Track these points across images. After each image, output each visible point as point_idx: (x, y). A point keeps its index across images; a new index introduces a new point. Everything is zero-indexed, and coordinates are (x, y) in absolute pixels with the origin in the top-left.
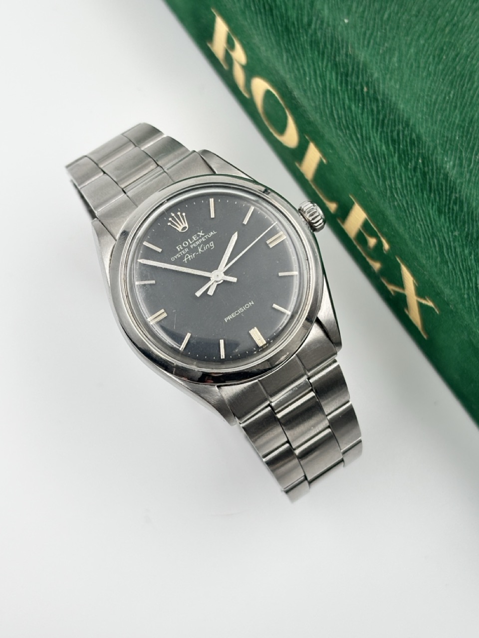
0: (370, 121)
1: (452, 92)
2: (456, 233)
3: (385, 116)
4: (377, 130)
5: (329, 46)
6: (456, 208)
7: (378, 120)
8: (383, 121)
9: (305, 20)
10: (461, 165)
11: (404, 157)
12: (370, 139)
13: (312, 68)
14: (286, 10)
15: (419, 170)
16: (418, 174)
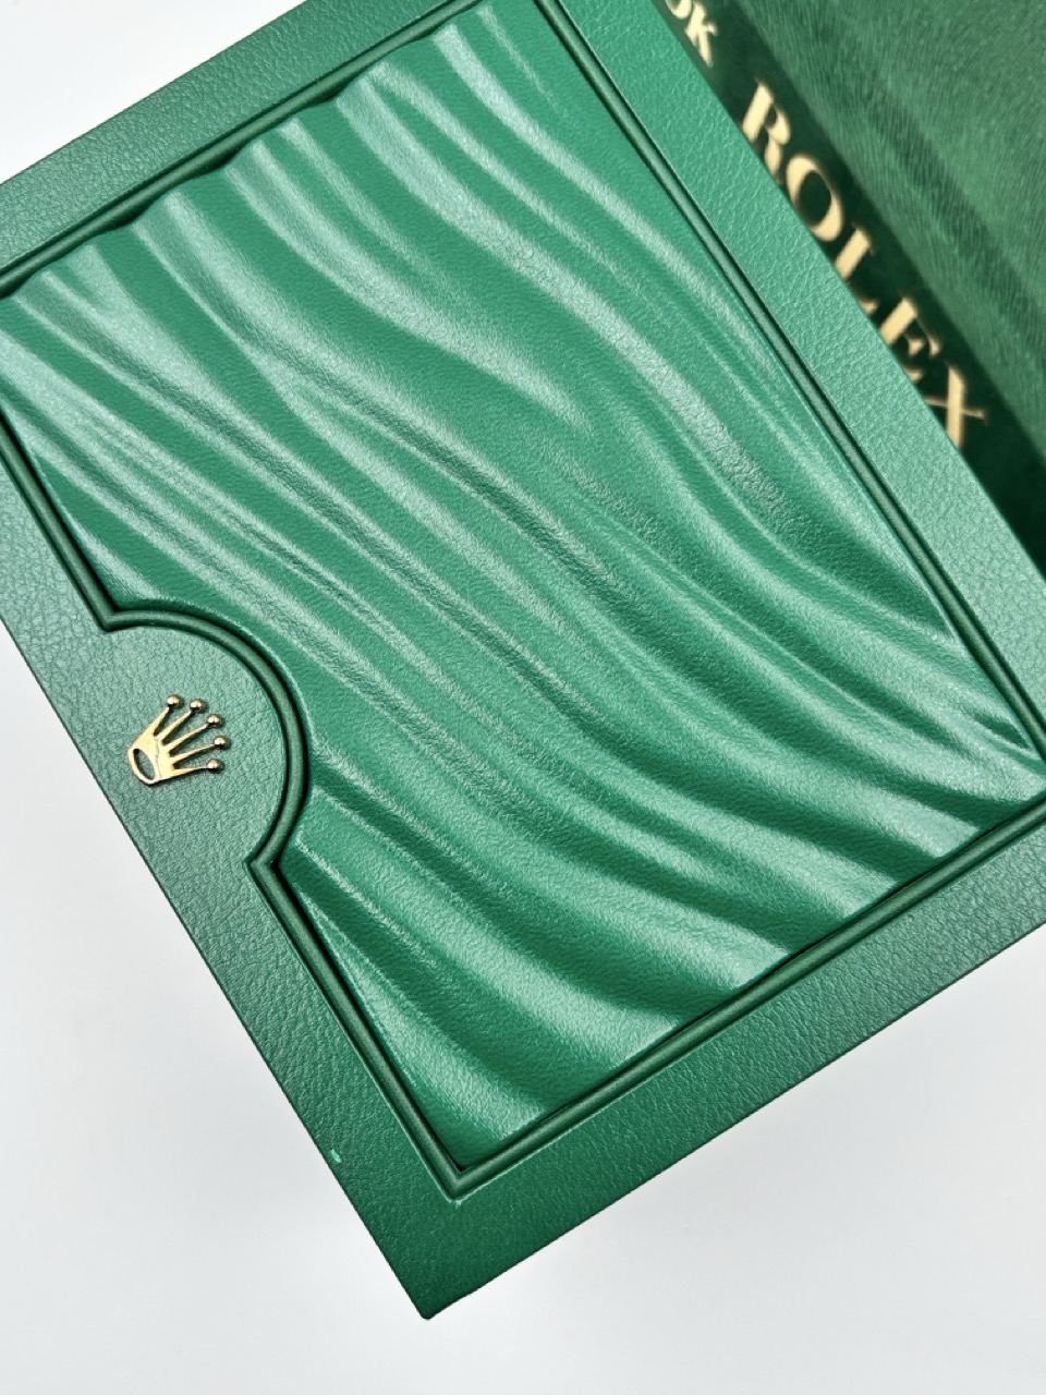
0: (930, 208)
1: (1023, 179)
2: (1018, 335)
3: (947, 202)
4: (938, 216)
5: (890, 123)
6: (1020, 307)
7: (939, 207)
8: (945, 208)
9: (866, 91)
10: (1028, 260)
11: (966, 250)
14: (844, 80)
15: (981, 264)
16: (980, 267)
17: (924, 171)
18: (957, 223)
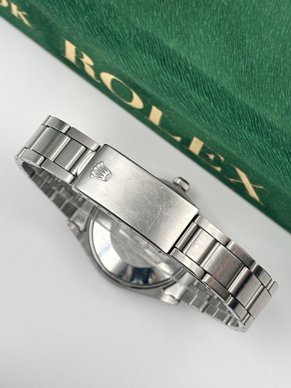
3: (197, 79)
4: (194, 89)
5: (147, 44)
7: (193, 84)
8: (196, 82)
9: (127, 31)
12: (192, 97)
13: (141, 61)
14: (112, 28)
15: (229, 108)
17: (177, 66)
18: (207, 89)
